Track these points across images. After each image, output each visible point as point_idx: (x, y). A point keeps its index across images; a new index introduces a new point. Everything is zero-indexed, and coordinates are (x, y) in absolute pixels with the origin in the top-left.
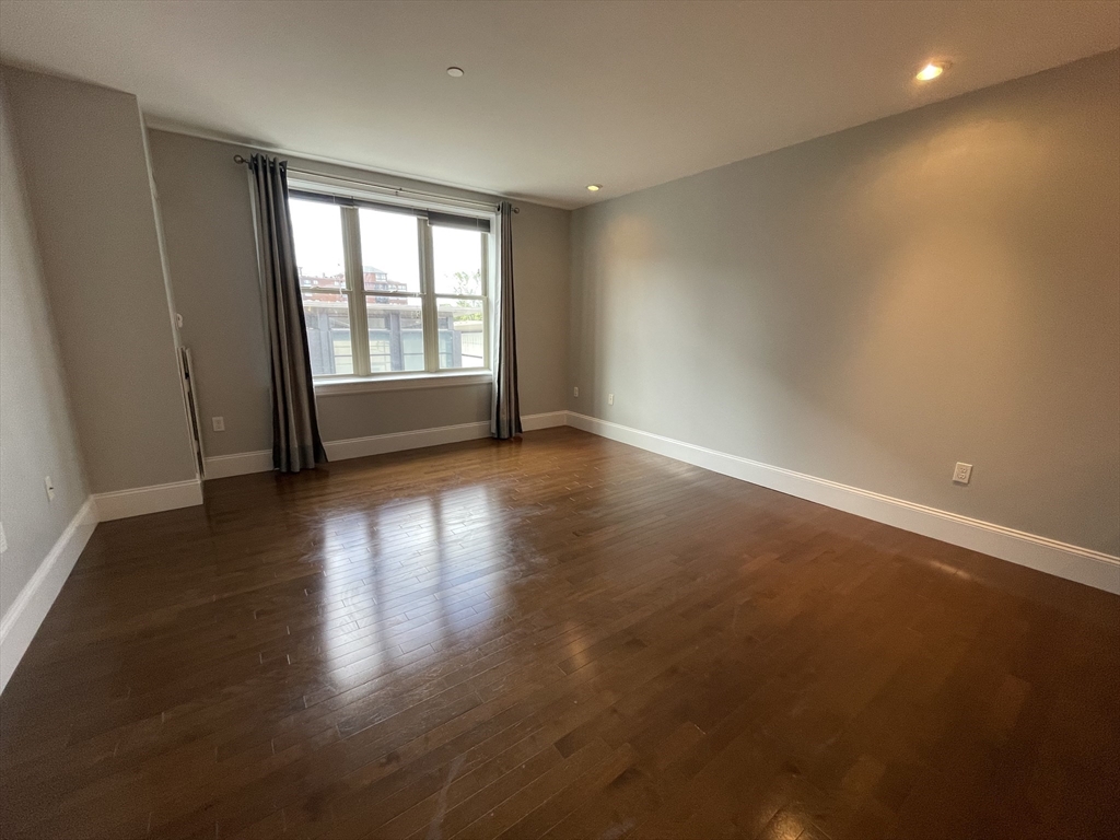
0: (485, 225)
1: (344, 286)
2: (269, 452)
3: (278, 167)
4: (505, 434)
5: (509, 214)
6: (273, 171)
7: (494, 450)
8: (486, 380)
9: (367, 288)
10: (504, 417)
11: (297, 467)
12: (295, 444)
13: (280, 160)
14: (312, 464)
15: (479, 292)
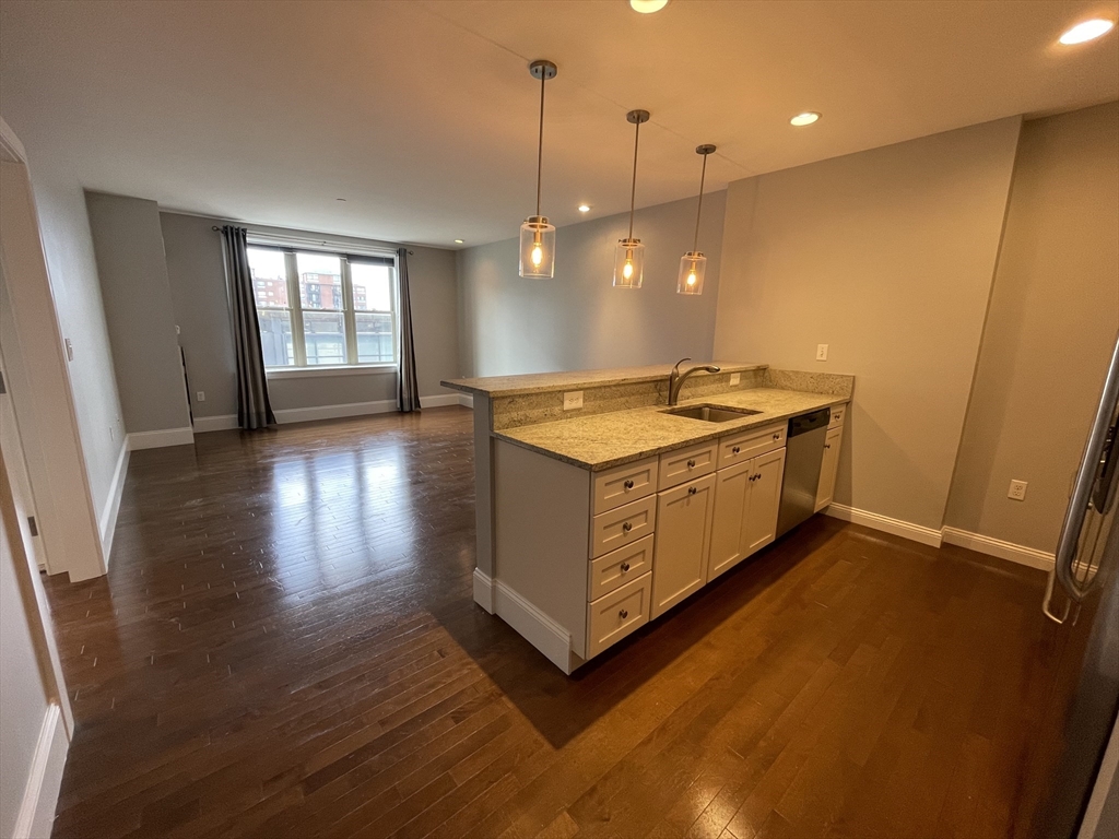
0: (390, 262)
1: (287, 306)
2: (236, 416)
3: (241, 233)
4: (406, 408)
5: (405, 255)
6: (238, 234)
7: (399, 419)
8: (393, 370)
9: (303, 306)
10: (405, 396)
11: (255, 426)
12: (253, 410)
13: (243, 227)
14: (265, 424)
15: (389, 309)
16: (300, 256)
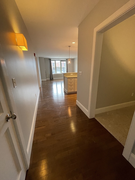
5: (67, 60)
9: (56, 67)
13: (51, 59)
14: (52, 79)
16: (56, 61)
